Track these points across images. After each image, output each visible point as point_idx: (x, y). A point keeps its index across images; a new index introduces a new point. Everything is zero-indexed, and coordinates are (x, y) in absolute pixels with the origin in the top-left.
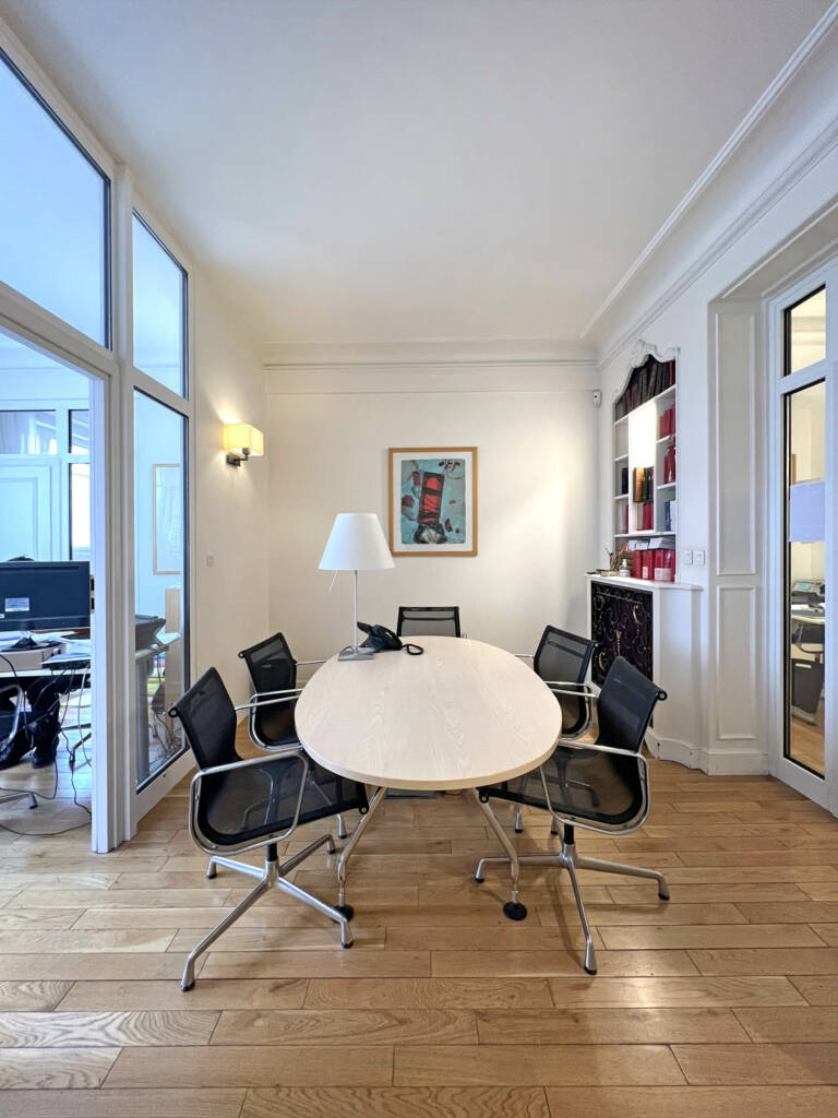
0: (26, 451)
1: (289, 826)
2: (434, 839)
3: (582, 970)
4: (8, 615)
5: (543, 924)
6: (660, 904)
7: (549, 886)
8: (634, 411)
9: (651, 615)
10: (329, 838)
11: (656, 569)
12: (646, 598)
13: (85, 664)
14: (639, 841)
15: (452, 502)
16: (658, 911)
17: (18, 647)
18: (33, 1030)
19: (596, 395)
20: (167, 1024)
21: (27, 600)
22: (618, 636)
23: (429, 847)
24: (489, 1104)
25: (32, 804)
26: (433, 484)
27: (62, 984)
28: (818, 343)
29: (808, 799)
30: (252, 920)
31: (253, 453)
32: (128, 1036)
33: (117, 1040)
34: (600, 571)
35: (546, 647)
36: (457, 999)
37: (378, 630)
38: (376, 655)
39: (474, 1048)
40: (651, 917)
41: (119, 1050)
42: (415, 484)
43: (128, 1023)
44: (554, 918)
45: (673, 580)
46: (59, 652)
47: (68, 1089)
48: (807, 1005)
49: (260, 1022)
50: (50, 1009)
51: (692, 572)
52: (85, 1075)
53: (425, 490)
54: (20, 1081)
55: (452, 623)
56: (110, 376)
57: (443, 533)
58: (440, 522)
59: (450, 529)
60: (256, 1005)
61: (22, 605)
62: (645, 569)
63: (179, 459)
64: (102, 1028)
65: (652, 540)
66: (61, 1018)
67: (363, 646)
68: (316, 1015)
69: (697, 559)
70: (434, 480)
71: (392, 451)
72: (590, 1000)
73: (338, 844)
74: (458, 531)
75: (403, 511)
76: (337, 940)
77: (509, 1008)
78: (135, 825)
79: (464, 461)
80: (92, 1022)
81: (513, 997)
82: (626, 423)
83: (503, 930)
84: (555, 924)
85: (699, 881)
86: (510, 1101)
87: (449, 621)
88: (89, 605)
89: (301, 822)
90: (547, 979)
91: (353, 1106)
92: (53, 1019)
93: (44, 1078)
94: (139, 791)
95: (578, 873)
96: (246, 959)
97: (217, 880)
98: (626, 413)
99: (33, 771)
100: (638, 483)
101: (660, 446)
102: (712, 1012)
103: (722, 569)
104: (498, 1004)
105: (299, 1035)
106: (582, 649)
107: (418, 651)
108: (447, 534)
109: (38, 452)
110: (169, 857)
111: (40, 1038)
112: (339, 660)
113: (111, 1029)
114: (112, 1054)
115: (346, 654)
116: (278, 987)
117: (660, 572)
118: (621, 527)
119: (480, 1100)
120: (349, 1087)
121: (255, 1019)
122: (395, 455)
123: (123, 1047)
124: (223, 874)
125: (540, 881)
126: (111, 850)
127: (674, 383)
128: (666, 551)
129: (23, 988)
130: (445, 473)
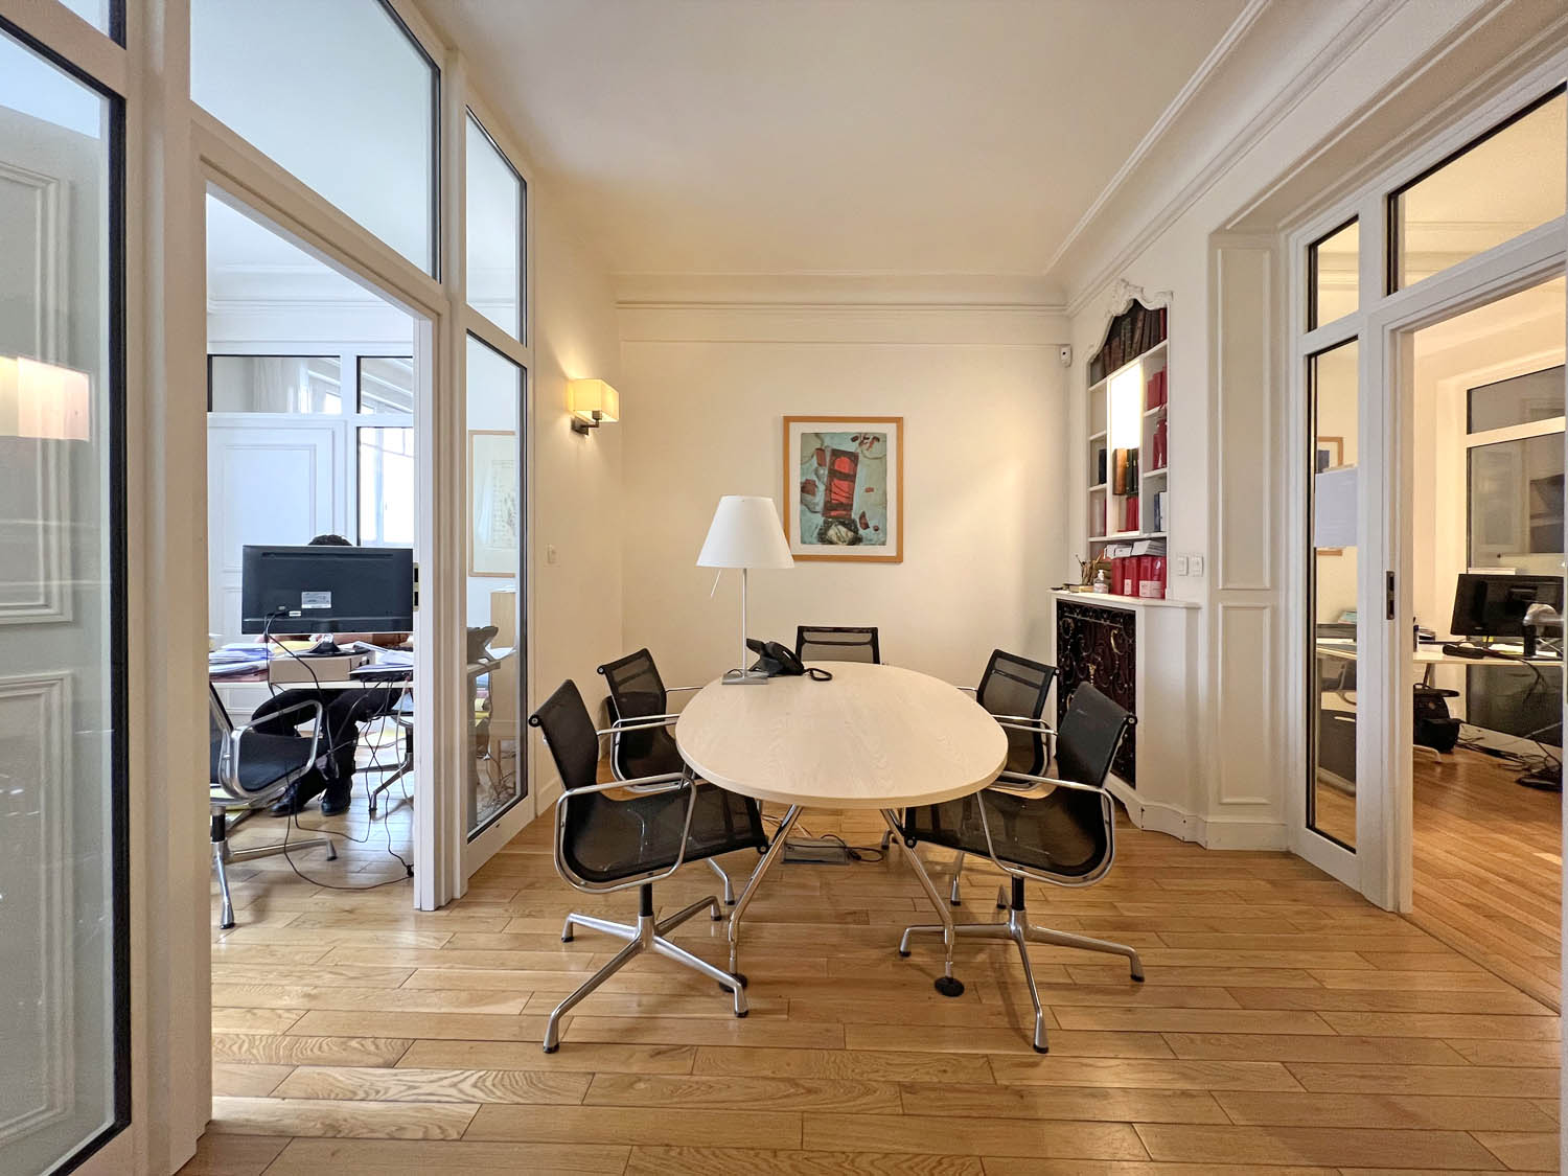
0: (296, 409)
1: (673, 864)
2: (845, 908)
3: (1031, 1048)
4: (305, 612)
5: (984, 1001)
6: (1133, 986)
7: (992, 963)
8: (1115, 374)
9: (1134, 641)
10: (713, 901)
11: (1142, 583)
12: (1129, 618)
13: (406, 675)
14: (1109, 918)
15: (870, 490)
16: (1132, 992)
17: (319, 651)
18: (372, 1084)
19: (1066, 349)
20: (531, 1083)
21: (328, 595)
22: (1092, 672)
23: (841, 918)
24: (915, 1169)
25: (330, 855)
26: (843, 465)
27: (399, 1042)
28: (1349, 288)
29: (1333, 879)
30: (623, 985)
31: (606, 418)
32: (486, 1094)
33: (473, 1097)
34: (1068, 586)
35: (994, 676)
36: (877, 1071)
37: (773, 649)
38: (770, 679)
39: (896, 1118)
40: (1119, 998)
41: (478, 1106)
42: (820, 465)
43: (484, 1080)
44: (999, 997)
45: (1163, 597)
46: (368, 662)
47: (423, 1140)
48: (1303, 1090)
49: (642, 1085)
50: (391, 1065)
51: (1187, 585)
52: (440, 1127)
53: (833, 473)
54: (365, 1131)
55: (869, 648)
56: (439, 315)
57: (856, 531)
58: (853, 516)
59: (866, 526)
60: (635, 1069)
61: (322, 601)
62: (1128, 582)
63: (513, 424)
64: (454, 1085)
65: (1136, 544)
66: (405, 1074)
67: (753, 670)
68: (708, 1081)
69: (1195, 569)
70: (846, 459)
71: (788, 420)
72: (1040, 1076)
73: (725, 910)
74: (876, 529)
75: (802, 501)
76: (730, 1008)
77: (940, 1082)
78: (466, 880)
79: (885, 436)
80: (441, 1079)
81: (945, 1071)
82: (1103, 389)
83: (932, 1006)
84: (999, 1002)
85: (1184, 963)
86: (941, 1168)
87: (867, 644)
88: (410, 601)
89: (685, 861)
90: (986, 1056)
91: (756, 1166)
92: (396, 1075)
93: (394, 1129)
94: (470, 839)
95: (1030, 948)
96: (619, 1024)
97: (574, 943)
98: (1105, 376)
99: (324, 819)
100: (1119, 470)
101: (1147, 420)
102: (1184, 1094)
103: (1226, 580)
104: (927, 1078)
105: (689, 1099)
106: (1038, 678)
107: (825, 677)
108: (861, 532)
109: (310, 411)
110: (512, 918)
111: (382, 1092)
112: (723, 684)
113: (466, 1086)
114: (471, 1110)
115: (731, 677)
116: (658, 1053)
117: (1147, 587)
118: (1098, 528)
119: (904, 1166)
120: (752, 1149)
121: (636, 1082)
122: (792, 425)
123: (482, 1104)
124: (580, 938)
125: (982, 957)
126: (438, 908)
127: (1165, 338)
128: (1154, 558)
129: (354, 1043)
130: (859, 451)
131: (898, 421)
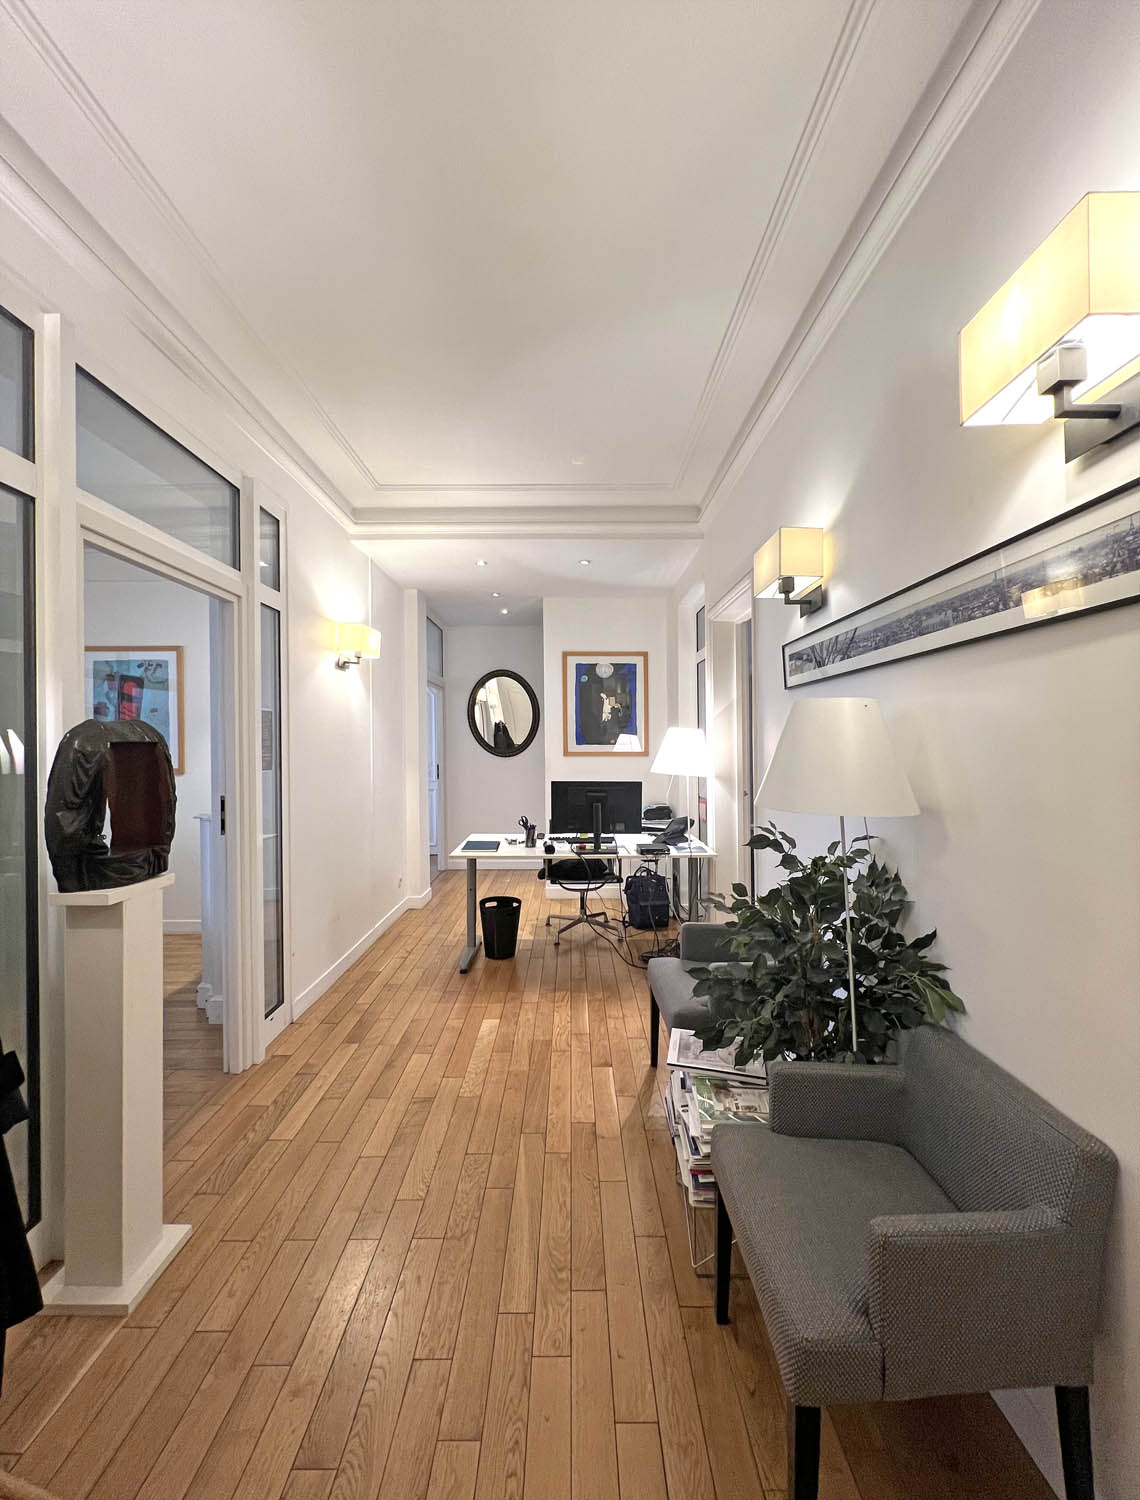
79: (167, 662)
130: (144, 675)
131: (178, 649)
